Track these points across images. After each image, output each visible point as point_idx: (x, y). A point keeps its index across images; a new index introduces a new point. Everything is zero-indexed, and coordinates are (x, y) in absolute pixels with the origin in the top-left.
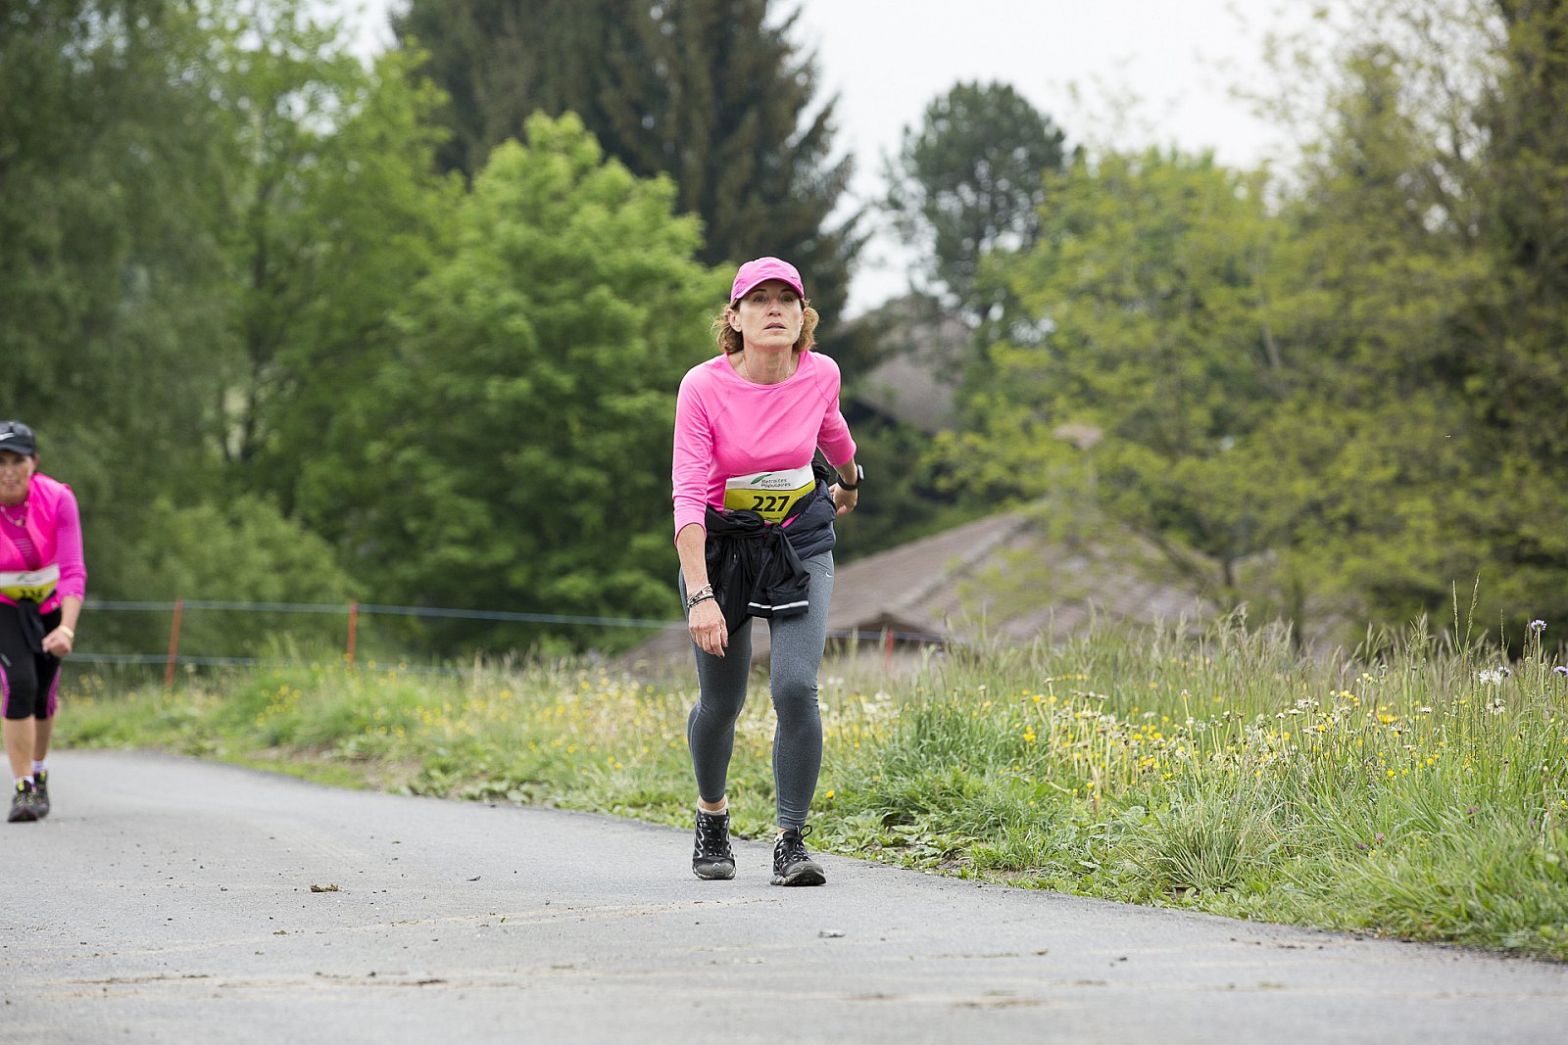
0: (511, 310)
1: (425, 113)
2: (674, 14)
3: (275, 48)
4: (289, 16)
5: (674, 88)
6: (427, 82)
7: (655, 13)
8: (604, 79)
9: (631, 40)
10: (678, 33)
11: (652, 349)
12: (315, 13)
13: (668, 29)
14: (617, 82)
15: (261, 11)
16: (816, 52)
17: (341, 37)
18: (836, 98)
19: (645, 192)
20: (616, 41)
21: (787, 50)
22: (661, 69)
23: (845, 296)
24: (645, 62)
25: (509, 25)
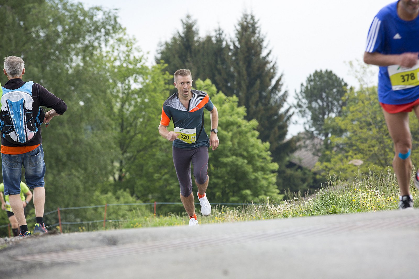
1: (167, 81)
2: (235, 54)
3: (125, 65)
4: (128, 56)
5: (236, 74)
6: (167, 73)
7: (230, 54)
8: (216, 73)
9: (224, 61)
10: (237, 59)
11: (233, 144)
12: (135, 54)
13: (234, 58)
14: (220, 74)
15: (121, 55)
16: (275, 63)
17: (143, 61)
18: (282, 75)
19: (229, 100)
20: (219, 62)
21: (268, 62)
22: (232, 69)
23: (287, 131)
24: (228, 68)
25: (189, 59)
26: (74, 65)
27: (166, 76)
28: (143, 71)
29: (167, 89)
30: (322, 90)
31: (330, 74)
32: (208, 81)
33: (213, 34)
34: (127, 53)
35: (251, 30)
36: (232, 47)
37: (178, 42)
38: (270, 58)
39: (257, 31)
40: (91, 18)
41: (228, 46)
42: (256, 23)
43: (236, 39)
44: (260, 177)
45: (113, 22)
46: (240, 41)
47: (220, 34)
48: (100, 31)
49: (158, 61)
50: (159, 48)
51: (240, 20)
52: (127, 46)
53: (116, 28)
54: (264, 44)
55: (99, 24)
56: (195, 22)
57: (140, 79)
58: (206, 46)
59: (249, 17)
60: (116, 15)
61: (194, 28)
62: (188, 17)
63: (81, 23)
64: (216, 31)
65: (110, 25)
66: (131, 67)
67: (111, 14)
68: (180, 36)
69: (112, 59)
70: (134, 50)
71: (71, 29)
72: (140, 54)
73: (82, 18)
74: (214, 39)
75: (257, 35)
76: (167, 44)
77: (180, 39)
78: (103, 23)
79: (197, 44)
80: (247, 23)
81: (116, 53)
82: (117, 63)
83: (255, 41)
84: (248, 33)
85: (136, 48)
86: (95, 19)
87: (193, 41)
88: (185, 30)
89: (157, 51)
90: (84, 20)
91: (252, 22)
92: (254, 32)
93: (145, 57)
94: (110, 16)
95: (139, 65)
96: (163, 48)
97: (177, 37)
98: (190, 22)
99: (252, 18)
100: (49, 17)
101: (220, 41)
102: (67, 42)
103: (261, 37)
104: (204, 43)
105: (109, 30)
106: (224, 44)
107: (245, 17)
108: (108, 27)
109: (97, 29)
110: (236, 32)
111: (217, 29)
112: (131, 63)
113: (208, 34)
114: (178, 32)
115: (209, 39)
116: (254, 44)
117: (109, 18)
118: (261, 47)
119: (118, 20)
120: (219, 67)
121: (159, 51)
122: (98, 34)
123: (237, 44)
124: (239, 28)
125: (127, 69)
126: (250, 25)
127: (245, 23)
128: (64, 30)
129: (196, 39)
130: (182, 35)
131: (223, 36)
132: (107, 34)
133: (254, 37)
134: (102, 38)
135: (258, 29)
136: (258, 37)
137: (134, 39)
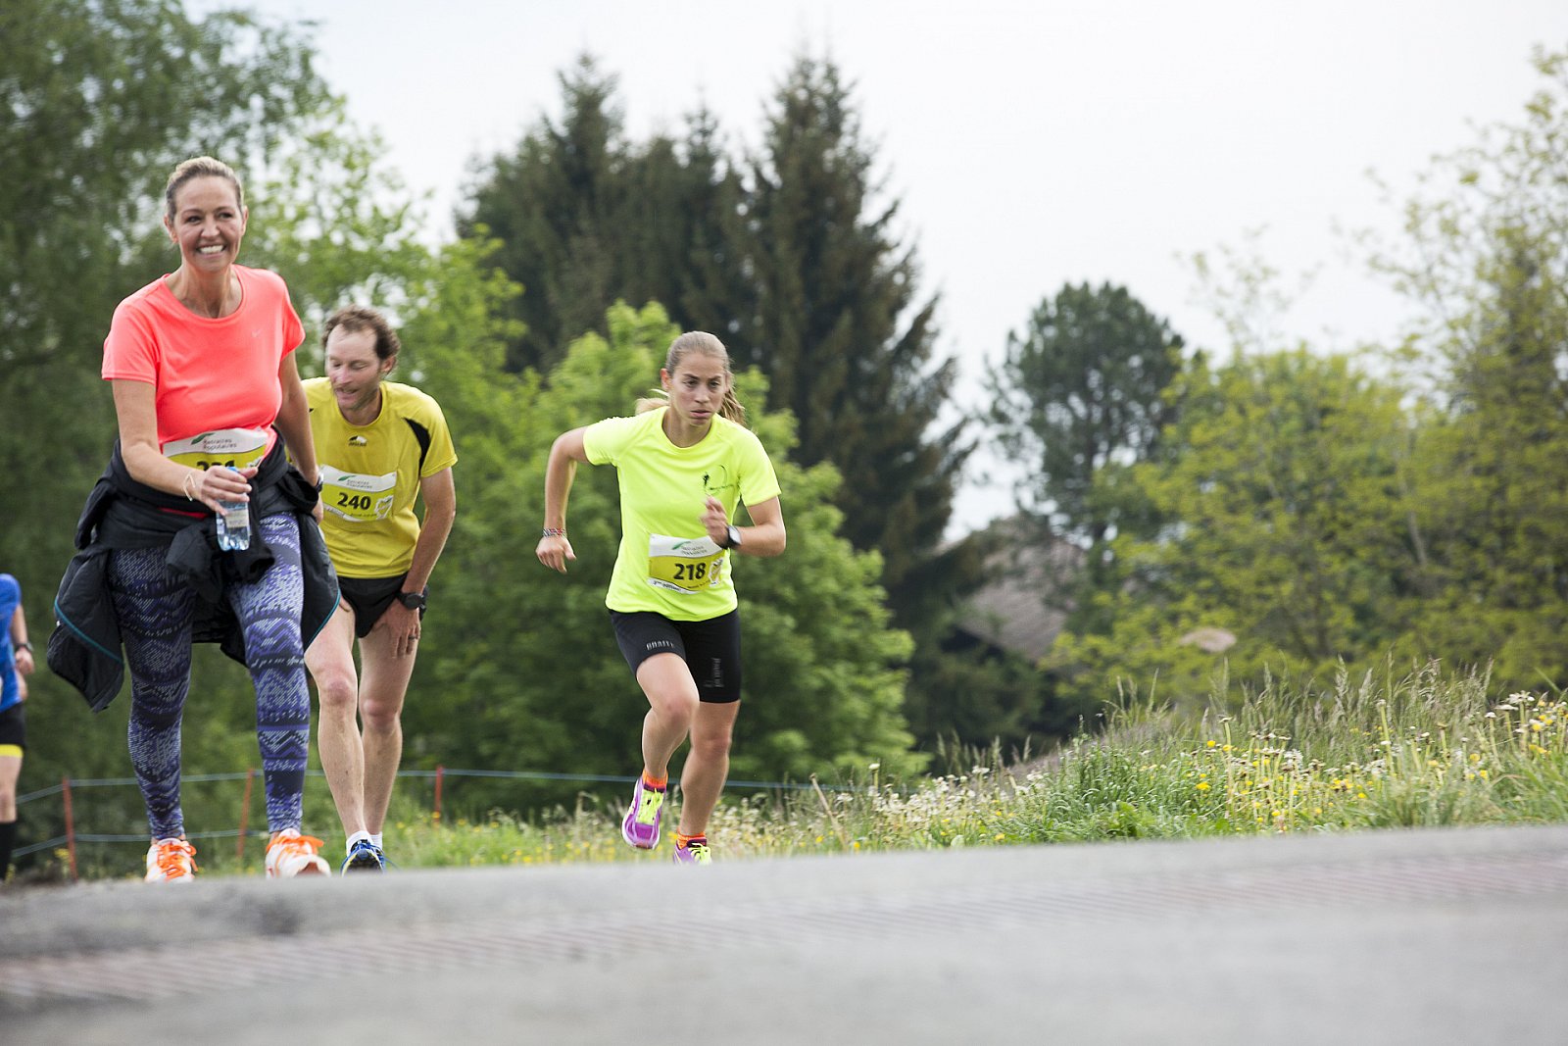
1: (496, 306)
2: (761, 210)
3: (337, 238)
4: (351, 203)
5: (762, 289)
6: (500, 274)
7: (742, 209)
8: (687, 280)
9: (716, 238)
10: (766, 231)
12: (380, 199)
13: (755, 225)
14: (701, 283)
15: (323, 198)
16: (913, 251)
17: (408, 225)
20: (699, 239)
21: (884, 247)
22: (748, 268)
23: (948, 511)
24: (731, 262)
25: (585, 224)
26: (141, 230)
27: (493, 287)
28: (405, 265)
29: (499, 337)
30: (1086, 358)
31: (1118, 299)
32: (655, 312)
34: (348, 193)
35: (823, 120)
36: (749, 184)
37: (545, 158)
38: (891, 232)
39: (846, 127)
40: (213, 52)
41: (733, 178)
42: (843, 95)
43: (767, 154)
44: (841, 685)
45: (294, 73)
46: (779, 160)
47: (705, 133)
48: (245, 106)
49: (465, 229)
50: (469, 177)
51: (783, 79)
52: (349, 165)
53: (308, 95)
54: (873, 176)
55: (242, 76)
56: (612, 83)
57: (396, 294)
58: (649, 177)
59: (818, 75)
60: (311, 45)
61: (606, 107)
62: (586, 61)
63: (172, 69)
64: (689, 120)
65: (285, 83)
66: (360, 245)
67: (289, 42)
68: (553, 136)
69: (290, 213)
70: (373, 183)
71: (134, 93)
72: (399, 199)
73: (176, 52)
74: (681, 152)
75: (845, 141)
76: (500, 163)
77: (552, 145)
78: (257, 73)
79: (615, 168)
80: (812, 93)
81: (304, 192)
82: (309, 231)
83: (838, 163)
84: (812, 132)
85: (381, 176)
86: (227, 57)
87: (601, 154)
88: (574, 111)
89: (462, 188)
90: (185, 61)
91: (827, 88)
92: (834, 129)
93: (416, 209)
94: (285, 50)
95: (391, 241)
96: (486, 178)
97: (541, 137)
98: (593, 81)
99: (831, 74)
100: (52, 44)
101: (703, 158)
102: (117, 143)
103: (862, 148)
104: (643, 165)
105: (279, 101)
106: (720, 170)
107: (804, 69)
108: (277, 90)
109: (235, 96)
110: (768, 126)
111: (695, 110)
112: (360, 232)
113: (659, 132)
114: (546, 121)
115: (662, 148)
116: (834, 174)
117: (280, 56)
118: (860, 189)
119: (317, 65)
120: (699, 256)
121: (472, 191)
122: (237, 116)
123: (769, 172)
124: (778, 110)
125: (347, 252)
126: (820, 103)
127: (802, 95)
128: (108, 97)
129: (612, 146)
130: (562, 131)
131: (716, 140)
132: (273, 115)
133: (833, 146)
134: (254, 133)
135: (851, 119)
136: (850, 149)
137: (378, 141)
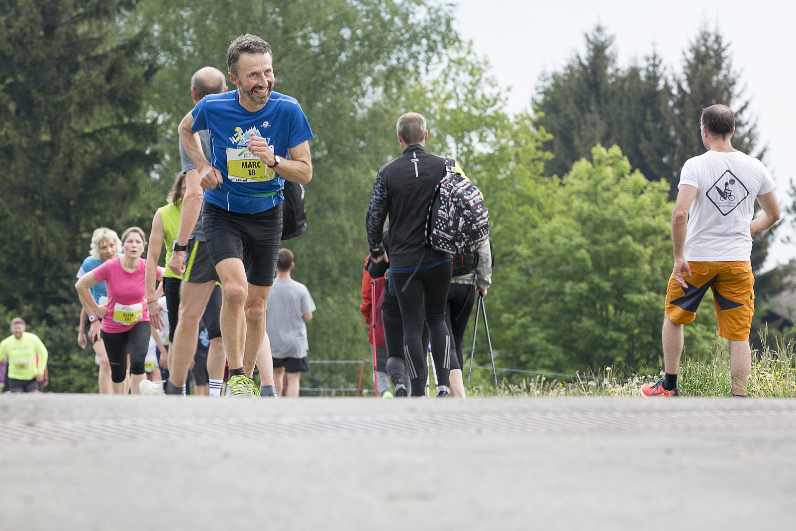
0: (579, 247)
1: (540, 144)
2: (680, 104)
3: (465, 109)
4: (472, 92)
5: (678, 142)
6: (542, 129)
7: (671, 103)
8: (642, 136)
9: (657, 116)
10: (682, 114)
11: (653, 270)
12: (489, 91)
13: (677, 111)
14: (649, 139)
15: (458, 89)
16: (755, 126)
17: (499, 104)
18: (765, 150)
19: (654, 188)
20: (649, 117)
22: (673, 133)
23: (766, 254)
24: (664, 129)
25: (593, 108)
26: (367, 102)
28: (497, 122)
29: (540, 159)
32: (616, 150)
33: (643, 64)
34: (470, 87)
35: (713, 61)
36: (675, 91)
37: (577, 75)
38: (744, 117)
39: (724, 65)
40: (405, 17)
41: (667, 88)
42: (723, 50)
43: (684, 77)
45: (443, 28)
46: (690, 80)
47: (655, 66)
48: (419, 44)
50: (540, 83)
51: (694, 41)
52: (471, 74)
53: (449, 39)
54: (736, 89)
55: (418, 29)
56: (611, 40)
57: (491, 137)
58: (627, 85)
59: (711, 40)
61: (608, 52)
62: (599, 29)
63: (385, 26)
64: (647, 59)
65: (438, 33)
66: (475, 112)
68: (581, 64)
69: (443, 96)
70: (483, 82)
71: (367, 37)
72: (495, 91)
73: (388, 17)
74: (643, 75)
75: (724, 72)
76: (555, 76)
77: (581, 69)
78: (425, 28)
79: (610, 81)
80: (707, 48)
81: (450, 87)
82: (452, 105)
83: (718, 82)
84: (709, 67)
85: (487, 79)
86: (412, 20)
87: (604, 75)
88: (592, 53)
89: (537, 88)
90: (392, 21)
91: (716, 46)
92: (718, 66)
93: (503, 97)
94: (439, 17)
95: (490, 111)
96: (548, 84)
97: (576, 66)
98: (602, 39)
99: (718, 39)
100: (329, 10)
101: (653, 78)
102: (357, 59)
103: (732, 76)
104: (623, 80)
105: (435, 42)
106: (661, 83)
107: (705, 36)
108: (434, 37)
109: (414, 39)
110: (685, 64)
111: (651, 55)
112: (476, 107)
113: (633, 65)
114: (578, 57)
115: (634, 72)
116: (716, 88)
117: (436, 21)
118: (730, 95)
119: (454, 25)
120: (649, 125)
121: (541, 90)
122: (415, 48)
123: (685, 86)
124: (691, 56)
125: (469, 115)
126: (712, 53)
127: (703, 49)
128: (354, 37)
129: (610, 70)
130: (586, 63)
131: (660, 69)
132: (431, 49)
133: (717, 74)
134: (421, 57)
135: (727, 61)
136: (725, 76)
137: (486, 63)
